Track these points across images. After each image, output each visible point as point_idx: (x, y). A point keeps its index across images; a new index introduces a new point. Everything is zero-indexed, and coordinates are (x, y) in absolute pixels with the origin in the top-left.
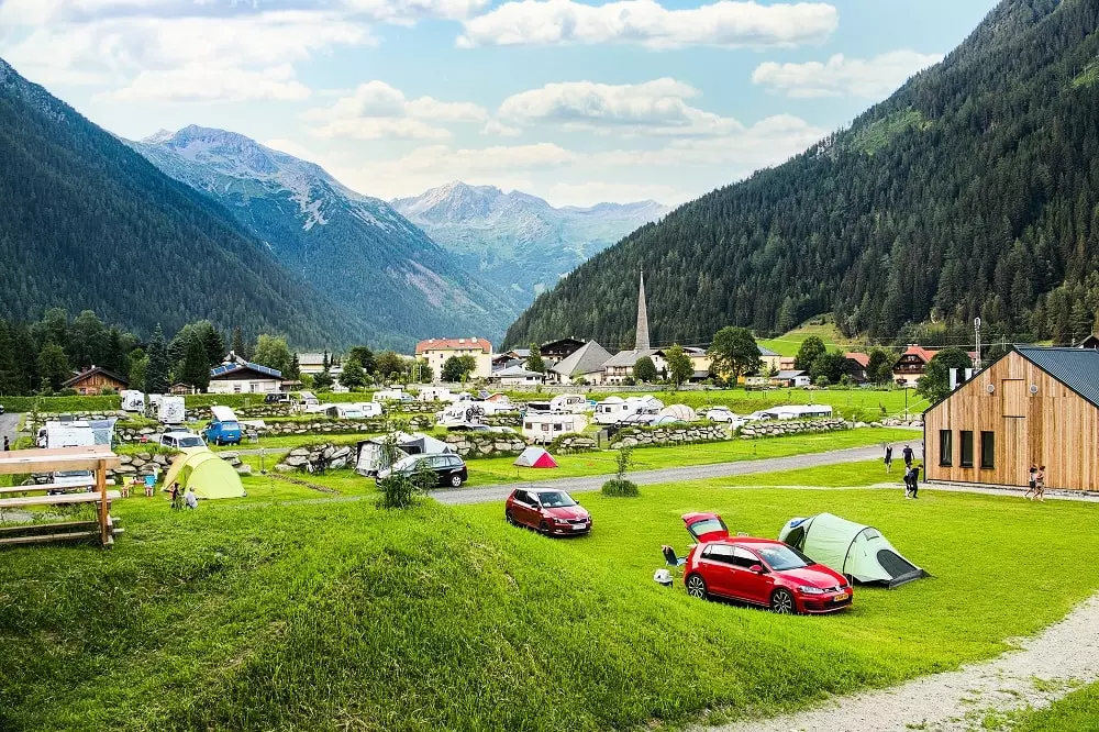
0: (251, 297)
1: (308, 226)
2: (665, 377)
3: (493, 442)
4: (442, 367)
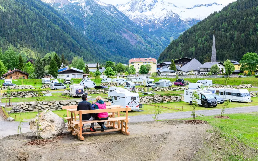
0: (65, 42)
1: (85, 15)
2: (223, 72)
3: (170, 97)
4: (138, 68)
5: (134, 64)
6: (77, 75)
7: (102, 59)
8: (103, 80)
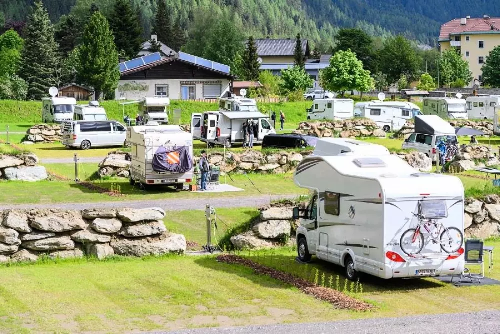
4: (481, 61)
5: (463, 43)
6: (201, 85)
7: (331, 27)
8: (315, 110)
